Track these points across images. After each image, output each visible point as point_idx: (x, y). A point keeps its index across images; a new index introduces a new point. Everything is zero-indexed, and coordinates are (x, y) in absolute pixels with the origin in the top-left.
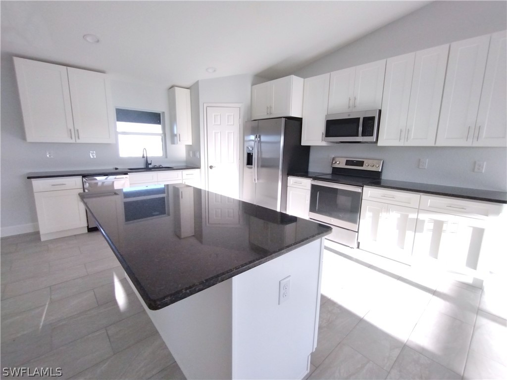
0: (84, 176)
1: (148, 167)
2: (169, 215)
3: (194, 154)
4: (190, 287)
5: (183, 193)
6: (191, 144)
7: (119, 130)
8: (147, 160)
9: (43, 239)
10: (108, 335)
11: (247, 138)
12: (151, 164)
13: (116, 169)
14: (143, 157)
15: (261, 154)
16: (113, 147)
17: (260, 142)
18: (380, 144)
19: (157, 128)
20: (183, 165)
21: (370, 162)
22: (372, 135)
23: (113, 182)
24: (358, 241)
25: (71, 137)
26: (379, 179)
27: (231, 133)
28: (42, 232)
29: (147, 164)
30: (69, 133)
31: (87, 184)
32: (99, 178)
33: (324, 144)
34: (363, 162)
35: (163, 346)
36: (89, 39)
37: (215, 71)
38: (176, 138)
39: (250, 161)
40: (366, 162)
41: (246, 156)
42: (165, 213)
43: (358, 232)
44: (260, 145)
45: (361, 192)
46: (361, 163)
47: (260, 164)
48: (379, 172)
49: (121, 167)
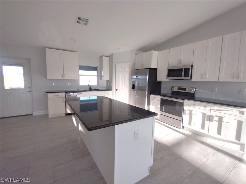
0: (66, 92)
1: (90, 89)
2: (98, 110)
3: (110, 84)
4: (100, 126)
5: (104, 101)
6: (109, 80)
7: (80, 74)
8: (90, 87)
9: (49, 117)
10: (72, 153)
11: (133, 77)
12: (92, 88)
13: (78, 90)
14: (89, 85)
15: (138, 84)
16: (77, 81)
17: (138, 79)
18: (193, 80)
19: (95, 73)
20: (105, 89)
21: (189, 88)
22: (188, 76)
23: (76, 95)
24: (183, 125)
25: (62, 77)
26: (194, 96)
27: (126, 75)
28: (49, 114)
29: (90, 88)
30: (62, 75)
31: (67, 96)
32: (71, 93)
33: (167, 80)
34: (186, 88)
35: (92, 159)
36: (72, 41)
37: (119, 49)
38: (102, 77)
39: (133, 88)
40: (187, 88)
41: (132, 85)
42: (96, 110)
43: (182, 121)
44: (138, 80)
45: (183, 102)
46: (185, 89)
47: (138, 89)
48: (193, 93)
49: (80, 89)
